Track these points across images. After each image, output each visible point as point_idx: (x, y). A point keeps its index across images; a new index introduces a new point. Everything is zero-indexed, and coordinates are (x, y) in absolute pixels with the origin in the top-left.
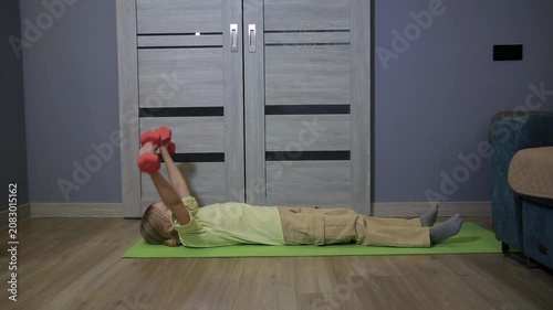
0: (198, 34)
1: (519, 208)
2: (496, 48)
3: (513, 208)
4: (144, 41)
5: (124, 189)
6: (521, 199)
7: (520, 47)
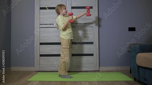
0: (55, 24)
1: (138, 69)
2: (129, 28)
3: (137, 69)
4: (42, 26)
5: (35, 64)
6: (139, 67)
7: (135, 28)
